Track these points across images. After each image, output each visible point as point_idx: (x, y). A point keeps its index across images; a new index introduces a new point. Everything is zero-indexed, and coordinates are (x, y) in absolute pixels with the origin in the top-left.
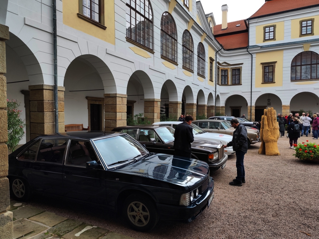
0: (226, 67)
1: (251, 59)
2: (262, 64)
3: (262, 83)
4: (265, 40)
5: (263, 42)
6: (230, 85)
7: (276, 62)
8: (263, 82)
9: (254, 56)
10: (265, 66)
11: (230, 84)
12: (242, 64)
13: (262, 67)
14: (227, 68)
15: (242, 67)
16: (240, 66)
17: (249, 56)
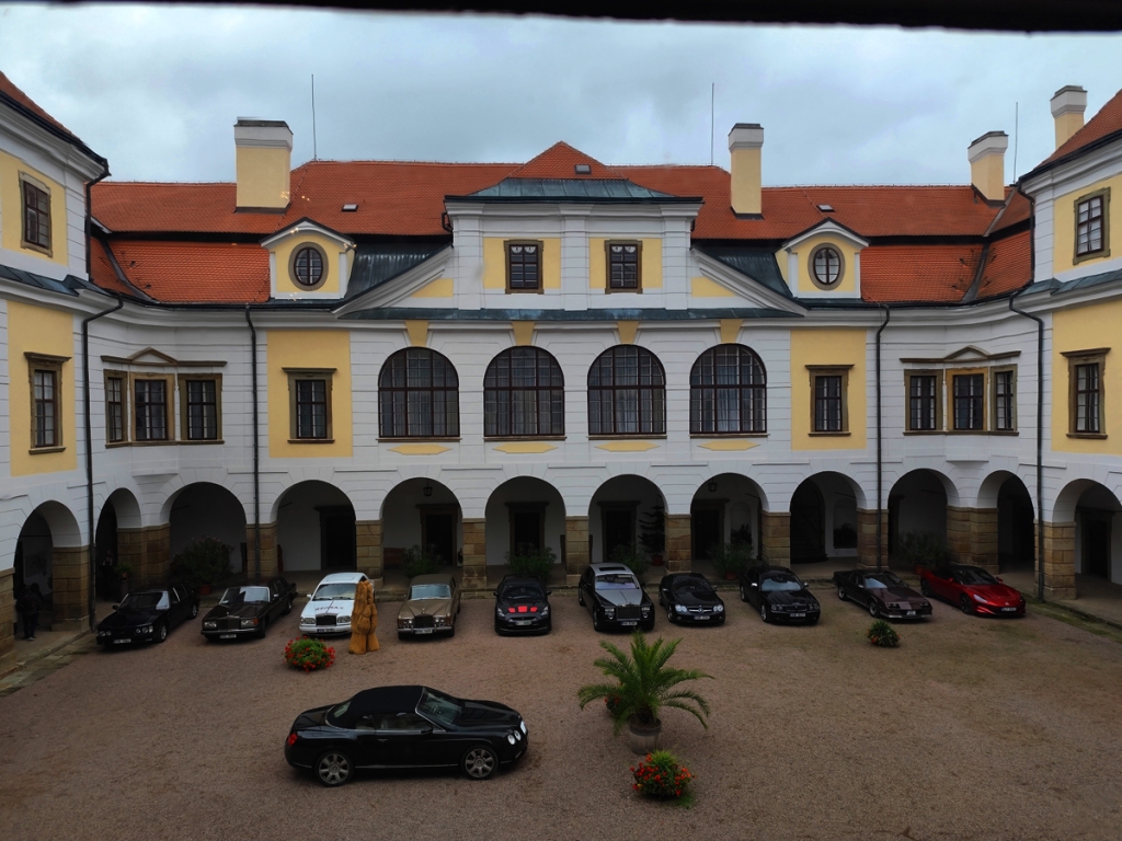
0: (977, 365)
1: (1037, 335)
2: (1069, 355)
3: (1068, 436)
4: (1079, 257)
5: (1075, 264)
6: (989, 433)
7: (1106, 351)
8: (1072, 434)
9: (1048, 321)
10: (1077, 366)
11: (989, 429)
12: (1017, 354)
13: (1069, 368)
14: (980, 368)
15: (1016, 365)
16: (1013, 361)
17: (1033, 326)
